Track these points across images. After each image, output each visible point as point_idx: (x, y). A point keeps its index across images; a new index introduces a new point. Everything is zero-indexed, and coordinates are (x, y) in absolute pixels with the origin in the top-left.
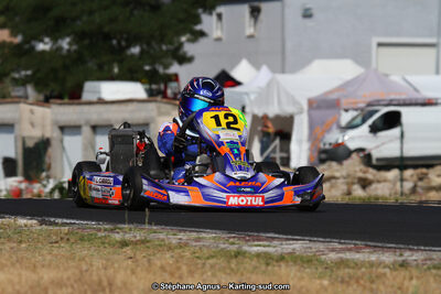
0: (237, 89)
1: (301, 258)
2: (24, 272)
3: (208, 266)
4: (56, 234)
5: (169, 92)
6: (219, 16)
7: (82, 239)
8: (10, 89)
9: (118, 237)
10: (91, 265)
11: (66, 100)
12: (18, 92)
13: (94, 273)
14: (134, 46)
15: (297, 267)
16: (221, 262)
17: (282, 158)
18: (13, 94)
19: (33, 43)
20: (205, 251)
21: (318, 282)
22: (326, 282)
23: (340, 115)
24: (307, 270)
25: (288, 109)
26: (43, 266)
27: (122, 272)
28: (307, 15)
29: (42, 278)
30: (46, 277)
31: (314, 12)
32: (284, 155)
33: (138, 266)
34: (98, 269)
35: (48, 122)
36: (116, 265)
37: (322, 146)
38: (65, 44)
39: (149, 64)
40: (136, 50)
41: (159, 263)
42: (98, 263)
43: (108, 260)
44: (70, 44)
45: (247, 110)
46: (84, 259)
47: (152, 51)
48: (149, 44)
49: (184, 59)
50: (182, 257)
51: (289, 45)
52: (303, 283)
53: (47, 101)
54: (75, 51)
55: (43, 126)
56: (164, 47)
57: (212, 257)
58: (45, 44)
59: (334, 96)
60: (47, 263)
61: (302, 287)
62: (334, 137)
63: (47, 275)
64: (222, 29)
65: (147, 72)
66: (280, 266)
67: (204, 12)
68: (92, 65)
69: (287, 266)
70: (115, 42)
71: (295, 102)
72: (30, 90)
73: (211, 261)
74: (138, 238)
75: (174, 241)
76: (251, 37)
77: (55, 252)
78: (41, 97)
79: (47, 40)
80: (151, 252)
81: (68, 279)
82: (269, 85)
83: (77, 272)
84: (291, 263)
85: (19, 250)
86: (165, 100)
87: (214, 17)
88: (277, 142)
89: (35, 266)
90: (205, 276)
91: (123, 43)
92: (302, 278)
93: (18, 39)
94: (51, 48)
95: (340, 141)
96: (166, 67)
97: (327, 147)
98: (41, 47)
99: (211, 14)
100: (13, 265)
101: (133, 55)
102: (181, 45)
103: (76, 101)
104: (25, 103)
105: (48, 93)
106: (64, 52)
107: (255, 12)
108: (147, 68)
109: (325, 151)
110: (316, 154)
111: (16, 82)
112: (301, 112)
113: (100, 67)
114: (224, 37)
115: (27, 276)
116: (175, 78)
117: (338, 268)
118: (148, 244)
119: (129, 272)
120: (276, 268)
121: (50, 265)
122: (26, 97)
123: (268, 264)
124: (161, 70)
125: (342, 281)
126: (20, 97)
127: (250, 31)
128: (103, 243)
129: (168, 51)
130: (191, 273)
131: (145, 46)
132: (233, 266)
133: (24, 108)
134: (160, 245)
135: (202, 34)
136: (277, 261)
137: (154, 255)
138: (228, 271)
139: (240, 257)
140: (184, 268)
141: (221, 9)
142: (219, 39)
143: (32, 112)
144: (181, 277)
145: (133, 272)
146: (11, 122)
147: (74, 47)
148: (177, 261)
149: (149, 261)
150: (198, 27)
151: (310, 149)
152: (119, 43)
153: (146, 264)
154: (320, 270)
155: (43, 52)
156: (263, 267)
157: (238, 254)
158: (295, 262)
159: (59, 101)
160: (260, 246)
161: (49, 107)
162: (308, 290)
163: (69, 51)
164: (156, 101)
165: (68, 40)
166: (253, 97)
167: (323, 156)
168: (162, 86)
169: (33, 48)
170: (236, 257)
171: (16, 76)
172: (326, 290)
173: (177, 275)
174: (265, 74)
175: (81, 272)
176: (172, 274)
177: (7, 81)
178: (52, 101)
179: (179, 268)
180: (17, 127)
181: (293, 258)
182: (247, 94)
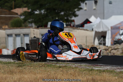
0: (91, 24)
1: (109, 71)
2: (32, 75)
3: (83, 73)
4: (41, 64)
5: (72, 25)
6: (86, 4)
7: (48, 66)
8: (28, 24)
9: (58, 65)
10: (51, 73)
11: (43, 27)
12: (30, 25)
13: (52, 75)
14: (62, 12)
15: (109, 74)
16: (87, 72)
17: (103, 43)
18: (29, 26)
19: (34, 11)
20: (82, 69)
21: (114, 77)
22: (116, 78)
23: (120, 31)
24: (111, 74)
25: (105, 30)
26: (38, 73)
27: (60, 75)
28: (110, 3)
29: (37, 77)
30: (38, 76)
31: (112, 2)
32: (104, 42)
33: (64, 73)
34: (53, 74)
35: (38, 33)
36: (58, 73)
37: (115, 40)
38: (43, 12)
39: (66, 17)
40: (62, 13)
41: (70, 73)
42: (53, 72)
43: (55, 72)
44: (44, 12)
45: (94, 30)
46: (49, 71)
47: (67, 14)
48: (66, 11)
49: (76, 16)
50: (76, 71)
51: (105, 11)
52: (110, 78)
53: (38, 27)
54: (46, 14)
55: (37, 35)
56: (70, 12)
57: (85, 71)
58: (37, 12)
59: (118, 26)
60: (38, 72)
61: (110, 79)
62: (118, 37)
63: (39, 76)
64: (87, 7)
65: (66, 19)
66: (103, 73)
67: (82, 2)
68: (50, 17)
69: (106, 73)
70: (57, 11)
71: (107, 27)
72: (33, 25)
73: (84, 72)
74: (64, 65)
75: (74, 66)
76: (95, 9)
77: (41, 70)
78: (36, 27)
79: (38, 11)
80: (67, 69)
81: (45, 77)
82: (100, 22)
83: (47, 75)
84: (107, 72)
85: (31, 69)
86: (71, 27)
87: (84, 4)
88: (102, 39)
89: (35, 73)
90: (82, 76)
91: (59, 11)
92: (110, 77)
93: (30, 10)
94: (39, 13)
95: (120, 38)
96: (71, 18)
97: (116, 40)
98: (36, 12)
99: (83, 3)
100: (29, 73)
101: (62, 15)
102: (75, 11)
103: (46, 28)
104: (32, 28)
105: (38, 26)
106: (43, 14)
107: (96, 2)
108: (66, 18)
109: (116, 41)
110: (113, 42)
111: (29, 22)
112: (109, 30)
113: (53, 18)
114: (87, 9)
115: (33, 76)
116: (74, 21)
117: (120, 74)
118: (66, 67)
119: (61, 75)
120: (103, 74)
121: (39, 73)
122: (32, 26)
123: (100, 73)
124: (69, 19)
125: (121, 77)
126: (30, 26)
127: (94, 7)
128: (54, 67)
129: (71, 13)
130: (79, 75)
131: (65, 12)
132: (90, 73)
133: (32, 29)
134: (70, 68)
135: (81, 9)
136: (103, 72)
137: (68, 70)
138: (89, 75)
139: (92, 71)
140: (77, 74)
141: (86, 2)
142: (86, 10)
143: (34, 31)
144: (76, 76)
145: (62, 75)
146: (28, 33)
147: (46, 13)
148: (75, 72)
149: (67, 72)
150: (80, 7)
151: (111, 41)
152: (58, 11)
153: (66, 73)
154: (115, 74)
155: (37, 14)
156: (99, 74)
157: (92, 70)
158: (108, 72)
159: (41, 28)
160: (98, 67)
161: (38, 29)
162: (111, 80)
163: (44, 13)
164: (68, 27)
165: (43, 10)
166: (95, 26)
167: (115, 43)
168: (70, 23)
169: (34, 13)
170: (91, 71)
171: (29, 21)
172: (117, 80)
173: (75, 76)
174: (99, 20)
175: (48, 75)
176: (73, 76)
177: (27, 22)
178: (39, 27)
179: (75, 74)
180: (30, 35)
181: (107, 71)
182: (94, 25)
